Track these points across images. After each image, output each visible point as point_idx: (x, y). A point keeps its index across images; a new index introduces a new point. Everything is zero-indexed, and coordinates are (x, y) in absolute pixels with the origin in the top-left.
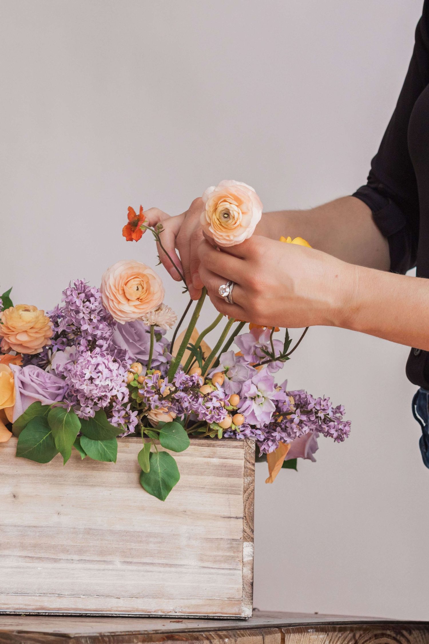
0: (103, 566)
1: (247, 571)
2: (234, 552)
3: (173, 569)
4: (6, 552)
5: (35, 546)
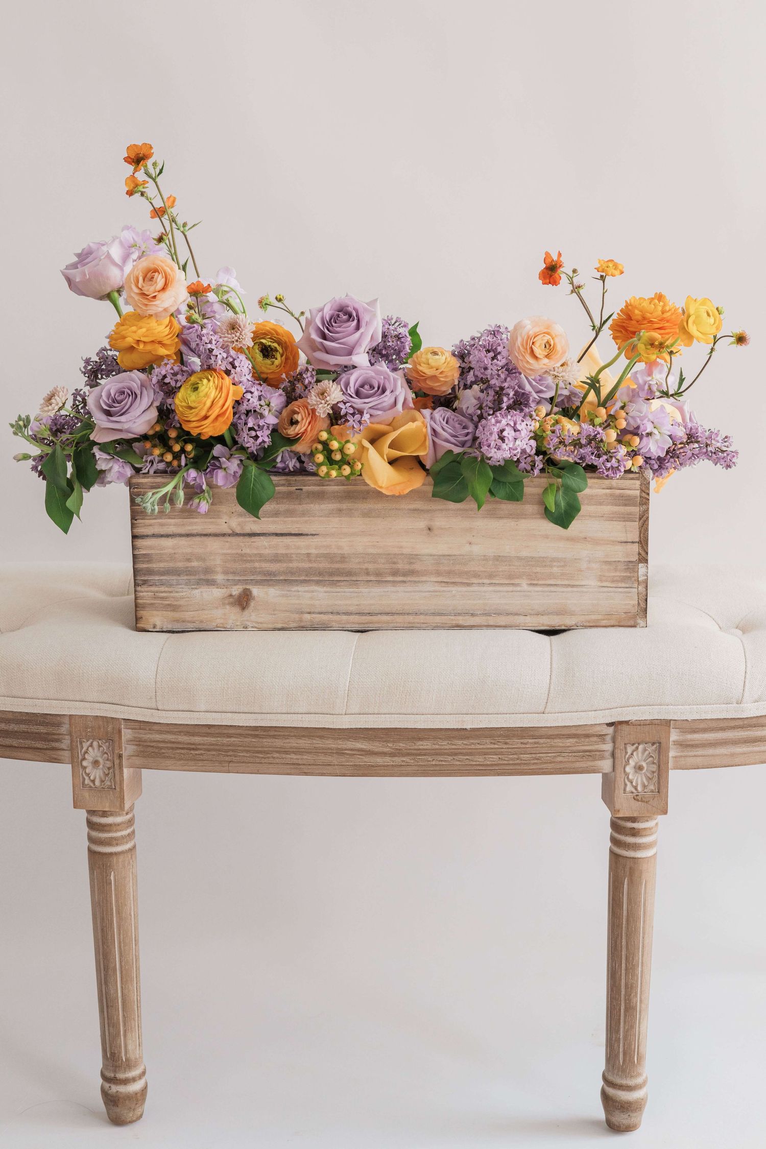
0: (511, 588)
1: (642, 588)
2: (630, 573)
3: (575, 589)
4: (424, 579)
5: (449, 573)
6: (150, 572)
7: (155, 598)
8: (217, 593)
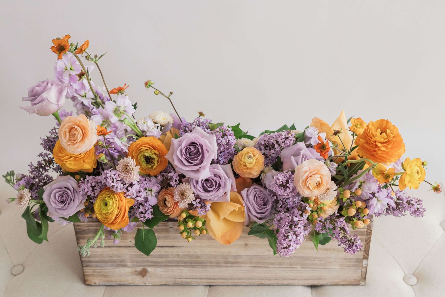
0: (291, 269)
1: (364, 270)
7: (95, 272)
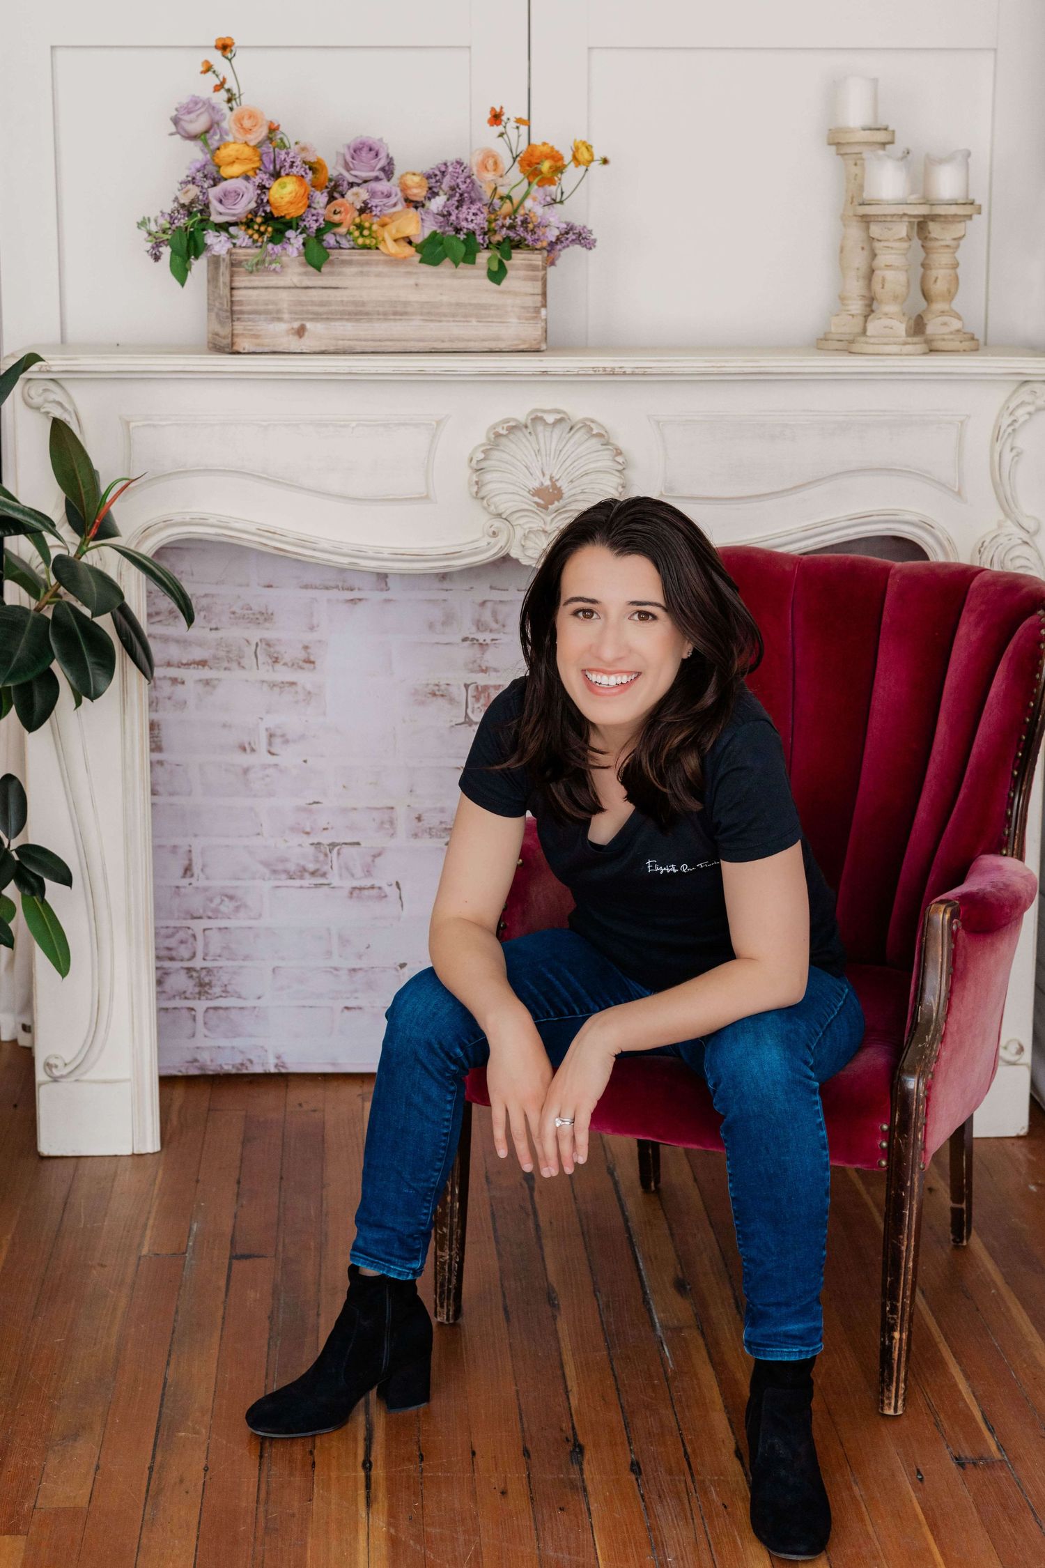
0: (466, 324)
1: (543, 324)
2: (536, 314)
3: (503, 325)
4: (413, 317)
5: (429, 313)
6: (242, 312)
7: (245, 330)
8: (282, 327)
